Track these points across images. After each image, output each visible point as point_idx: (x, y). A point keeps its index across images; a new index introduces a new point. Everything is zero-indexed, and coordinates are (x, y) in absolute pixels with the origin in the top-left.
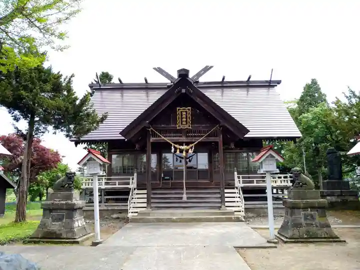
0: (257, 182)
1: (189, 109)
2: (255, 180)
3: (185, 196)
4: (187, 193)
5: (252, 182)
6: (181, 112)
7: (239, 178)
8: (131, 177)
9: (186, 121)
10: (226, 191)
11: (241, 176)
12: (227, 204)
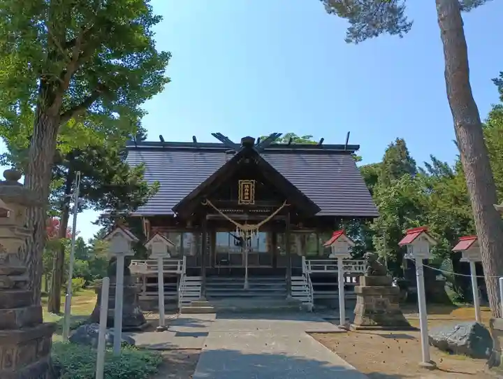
0: (328, 268)
1: (252, 182)
2: (326, 266)
3: (246, 285)
4: (249, 281)
5: (322, 268)
6: (244, 185)
7: (307, 263)
8: (179, 261)
9: (249, 196)
10: (293, 278)
11: (309, 261)
12: (293, 293)
